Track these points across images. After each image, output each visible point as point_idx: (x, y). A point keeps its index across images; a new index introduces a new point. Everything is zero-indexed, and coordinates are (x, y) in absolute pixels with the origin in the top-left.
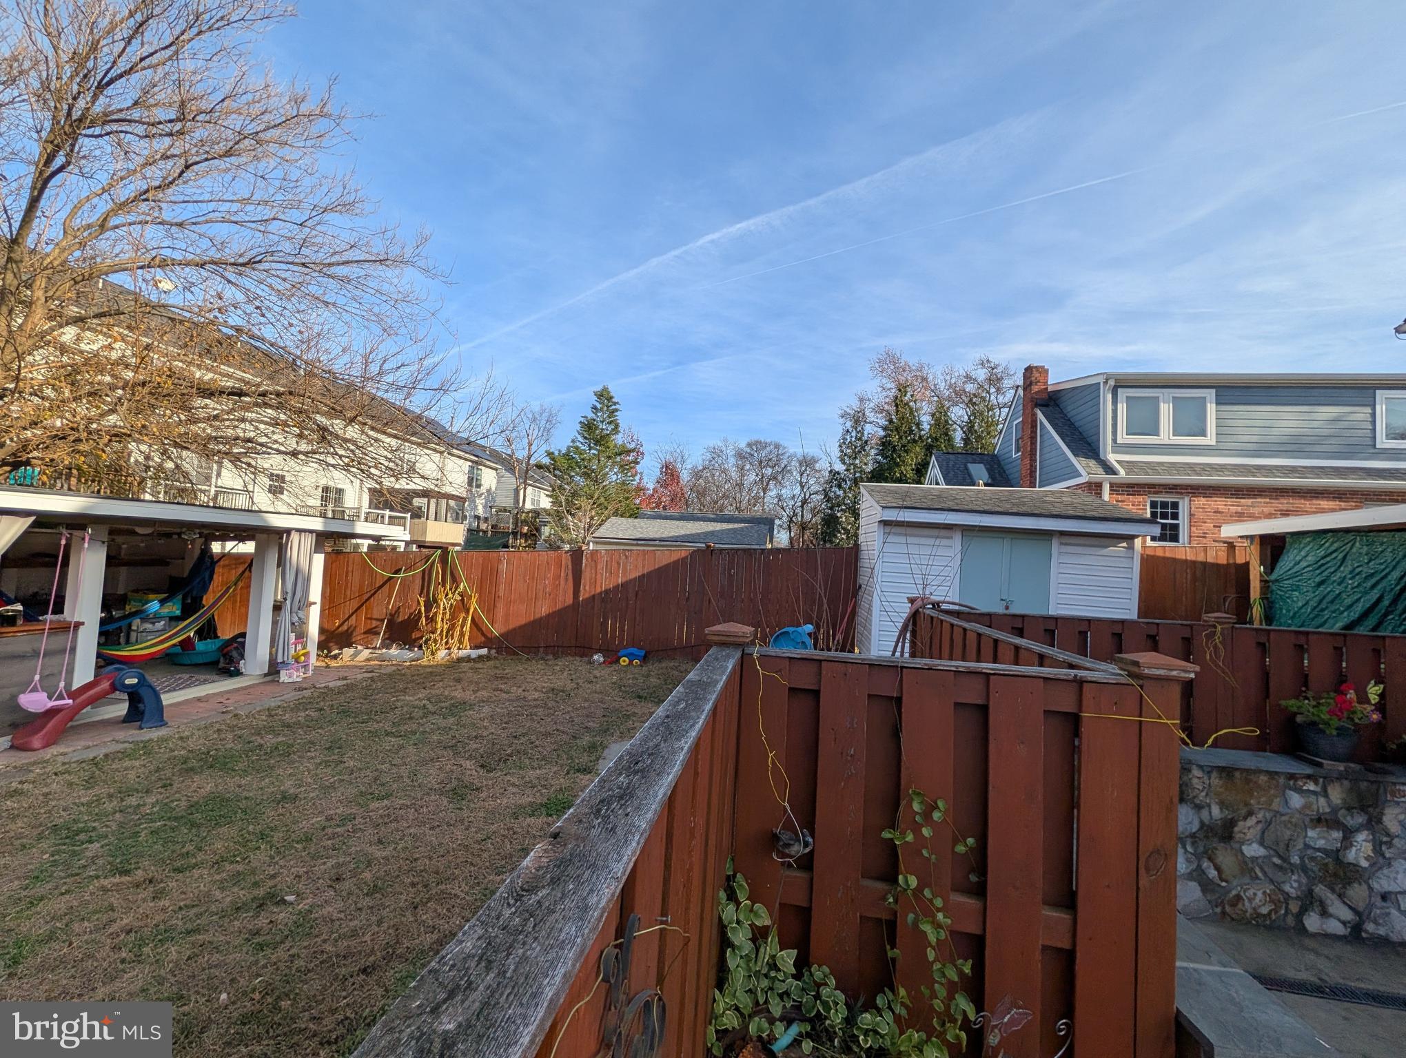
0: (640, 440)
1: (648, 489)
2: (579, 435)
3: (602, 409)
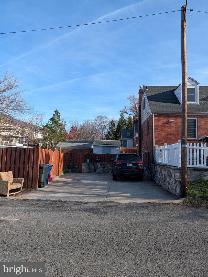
1: (68, 133)
2: (50, 121)
3: (56, 115)
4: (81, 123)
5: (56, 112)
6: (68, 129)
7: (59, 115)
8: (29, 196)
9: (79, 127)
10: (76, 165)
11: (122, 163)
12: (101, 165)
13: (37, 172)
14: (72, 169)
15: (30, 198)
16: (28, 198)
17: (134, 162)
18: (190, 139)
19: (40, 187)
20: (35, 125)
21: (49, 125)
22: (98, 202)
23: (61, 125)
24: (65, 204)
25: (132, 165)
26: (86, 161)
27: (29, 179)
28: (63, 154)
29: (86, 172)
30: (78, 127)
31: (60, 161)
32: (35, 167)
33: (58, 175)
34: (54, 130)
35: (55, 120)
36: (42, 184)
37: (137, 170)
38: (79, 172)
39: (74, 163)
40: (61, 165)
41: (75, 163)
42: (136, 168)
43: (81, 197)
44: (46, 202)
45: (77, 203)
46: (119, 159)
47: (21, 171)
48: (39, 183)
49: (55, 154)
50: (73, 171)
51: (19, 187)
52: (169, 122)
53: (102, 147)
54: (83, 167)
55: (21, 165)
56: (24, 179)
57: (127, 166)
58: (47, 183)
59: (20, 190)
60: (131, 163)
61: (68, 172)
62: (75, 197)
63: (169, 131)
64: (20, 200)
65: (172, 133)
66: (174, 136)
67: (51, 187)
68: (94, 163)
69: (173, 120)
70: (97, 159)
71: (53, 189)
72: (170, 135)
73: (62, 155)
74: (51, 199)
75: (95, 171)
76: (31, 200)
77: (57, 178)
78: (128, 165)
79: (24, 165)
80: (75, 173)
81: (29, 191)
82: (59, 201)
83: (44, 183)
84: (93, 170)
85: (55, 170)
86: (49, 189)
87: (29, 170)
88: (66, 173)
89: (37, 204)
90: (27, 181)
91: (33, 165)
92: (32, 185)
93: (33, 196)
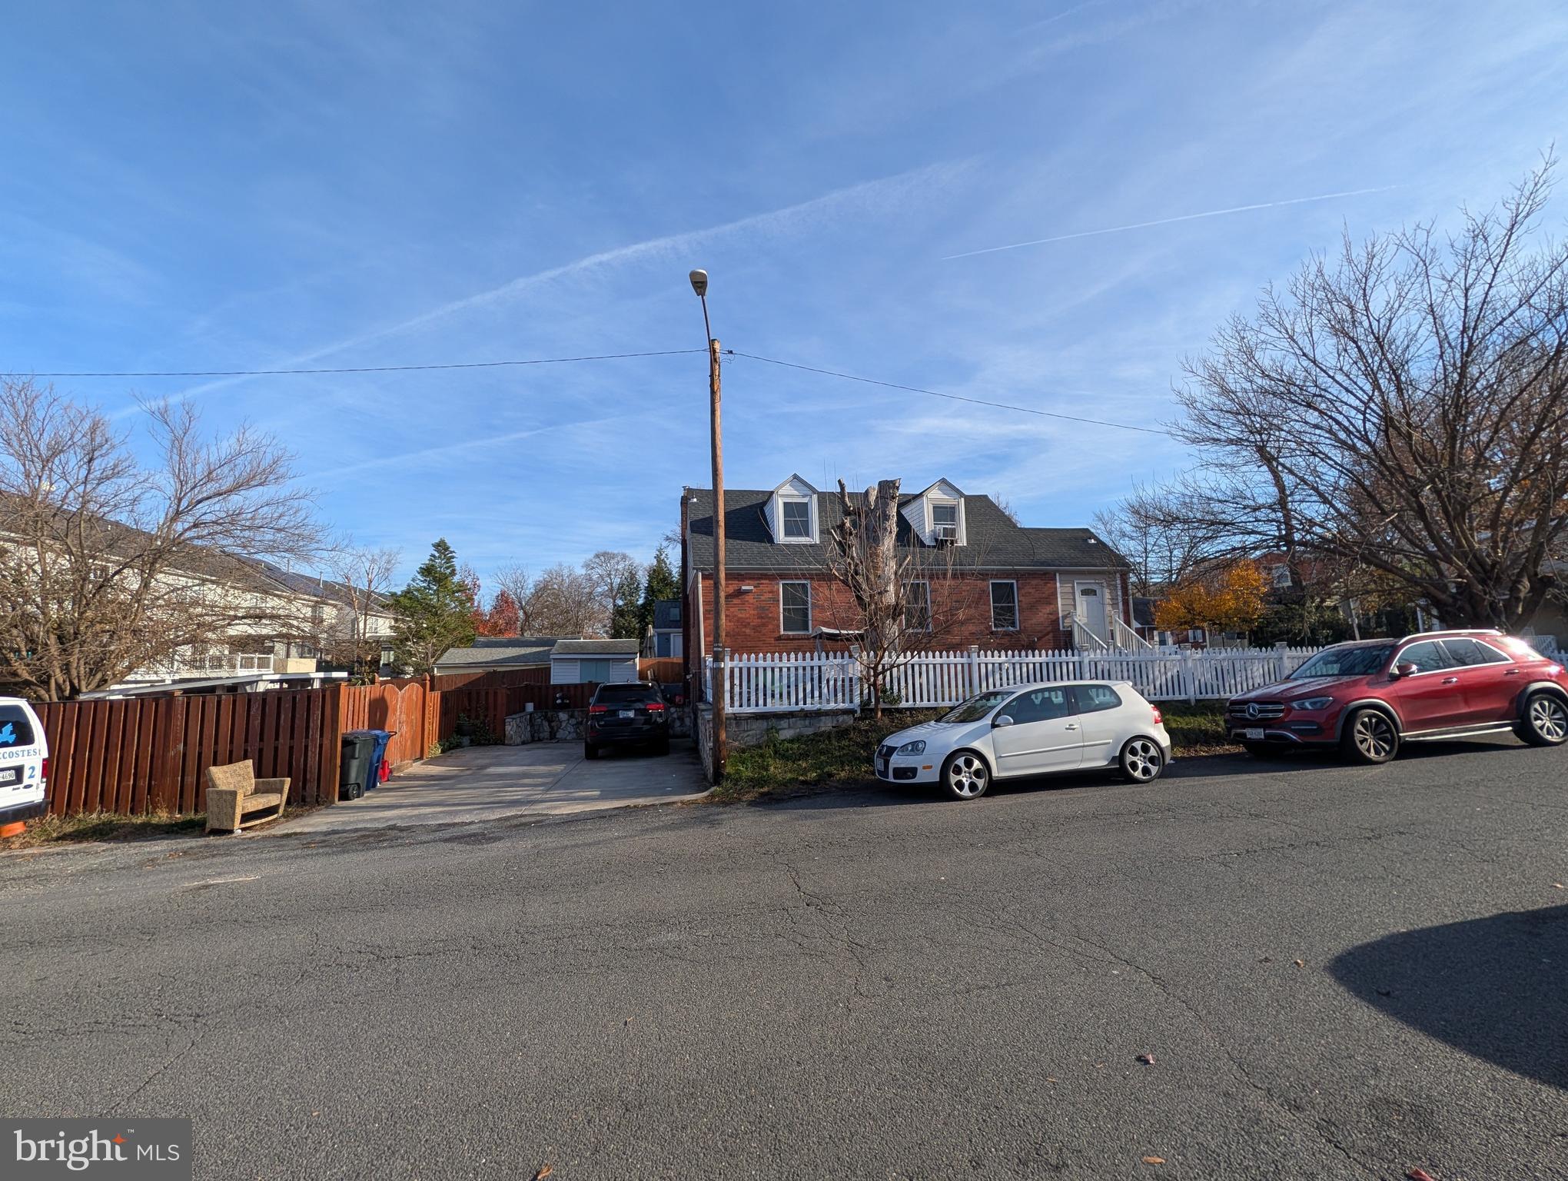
0: (477, 574)
1: (488, 613)
2: (419, 577)
3: (440, 557)
4: (533, 578)
5: (441, 547)
6: (485, 601)
7: (453, 557)
8: (303, 826)
9: (529, 590)
10: (485, 724)
11: (605, 712)
12: (572, 716)
13: (333, 757)
14: (473, 737)
15: (306, 830)
16: (298, 830)
17: (641, 706)
18: (793, 635)
19: (344, 796)
20: (365, 588)
21: (418, 590)
22: (500, 820)
23: (462, 587)
24: (405, 834)
25: (635, 715)
26: (524, 709)
27: (308, 777)
28: (437, 694)
29: (519, 740)
30: (528, 592)
31: (427, 716)
32: (326, 742)
33: (421, 758)
34: (434, 607)
35: (436, 573)
36: (351, 790)
37: (646, 727)
38: (496, 744)
39: (477, 718)
40: (433, 725)
41: (482, 718)
42: (646, 722)
43: (457, 813)
44: (353, 835)
45: (441, 827)
46: (600, 700)
47: (284, 755)
48: (341, 786)
49: (407, 695)
50: (476, 743)
51: (273, 804)
52: (739, 593)
53: (579, 663)
54: (508, 728)
55: (281, 740)
56: (289, 779)
57: (621, 717)
58: (374, 785)
59: (277, 812)
60: (630, 710)
61: (459, 746)
62: (441, 812)
63: (740, 616)
64: (275, 837)
65: (748, 621)
66: (755, 629)
67: (381, 794)
68: (549, 714)
69: (752, 588)
70: (559, 701)
71: (387, 799)
72: (745, 626)
73: (434, 698)
74: (368, 826)
75: (553, 736)
76: (309, 833)
77: (417, 768)
78: (622, 715)
79: (292, 737)
80: (482, 748)
81: (308, 811)
82: (393, 828)
83: (358, 784)
84: (546, 735)
85: (409, 743)
86: (375, 799)
87: (310, 753)
88: (450, 749)
89: (324, 841)
90: (301, 784)
91: (321, 736)
92: (318, 795)
93: (318, 822)
